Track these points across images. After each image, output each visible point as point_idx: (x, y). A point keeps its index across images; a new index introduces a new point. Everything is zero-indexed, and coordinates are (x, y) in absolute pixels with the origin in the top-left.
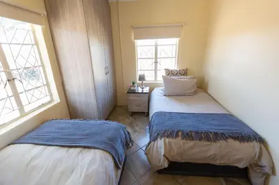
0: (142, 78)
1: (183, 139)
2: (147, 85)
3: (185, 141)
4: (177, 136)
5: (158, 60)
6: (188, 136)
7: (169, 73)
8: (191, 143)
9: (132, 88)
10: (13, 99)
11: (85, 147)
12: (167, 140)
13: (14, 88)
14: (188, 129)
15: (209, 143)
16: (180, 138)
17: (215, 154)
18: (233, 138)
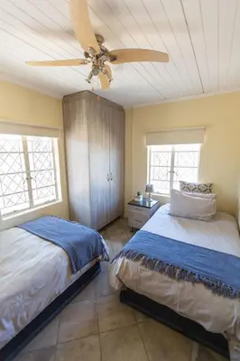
0: (149, 189)
1: (142, 264)
2: (155, 198)
3: (143, 268)
4: (137, 259)
5: (175, 169)
6: (150, 263)
7: (185, 186)
8: (148, 273)
9: (136, 200)
10: (27, 193)
11: (54, 243)
12: (126, 260)
13: (30, 185)
14: (153, 255)
15: (170, 280)
16: (140, 262)
17: (174, 296)
18: (205, 284)
